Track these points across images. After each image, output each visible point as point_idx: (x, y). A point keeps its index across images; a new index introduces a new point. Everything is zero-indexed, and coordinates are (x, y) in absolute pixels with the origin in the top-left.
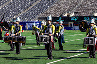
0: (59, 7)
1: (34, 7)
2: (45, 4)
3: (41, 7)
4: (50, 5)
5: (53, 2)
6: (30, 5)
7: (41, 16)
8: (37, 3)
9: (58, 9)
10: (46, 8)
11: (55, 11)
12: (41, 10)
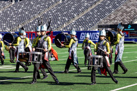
0: (128, 10)
1: (92, 11)
2: (108, 6)
3: (102, 10)
4: (115, 7)
5: (119, 3)
6: (87, 8)
7: (103, 24)
8: (97, 4)
9: (127, 12)
10: (109, 11)
11: (122, 15)
12: (102, 15)
